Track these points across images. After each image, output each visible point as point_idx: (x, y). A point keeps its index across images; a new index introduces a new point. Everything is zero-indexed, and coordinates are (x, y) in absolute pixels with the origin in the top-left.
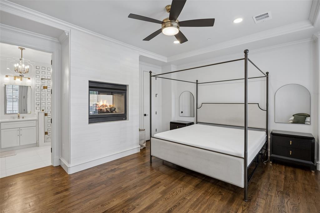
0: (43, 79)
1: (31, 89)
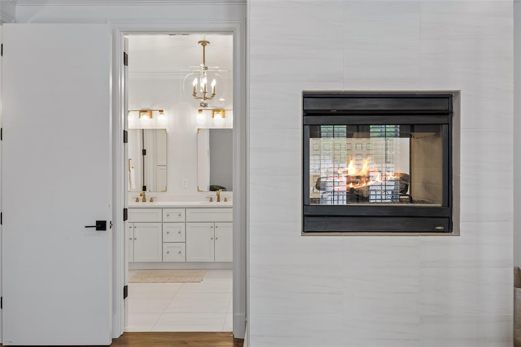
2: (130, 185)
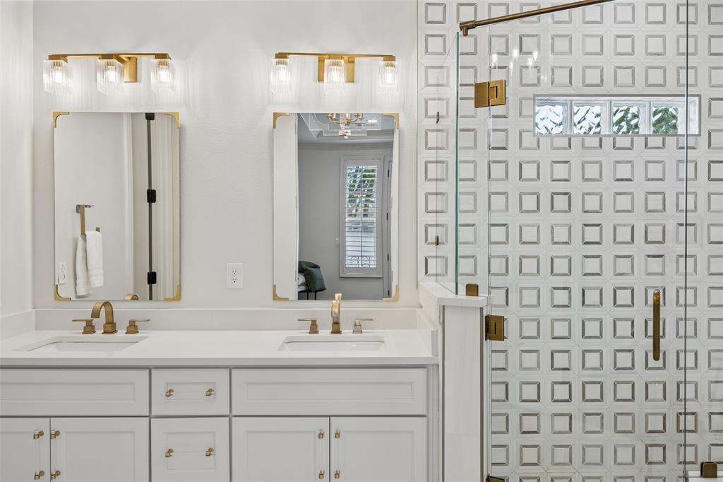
0: (475, 24)
2: (88, 277)
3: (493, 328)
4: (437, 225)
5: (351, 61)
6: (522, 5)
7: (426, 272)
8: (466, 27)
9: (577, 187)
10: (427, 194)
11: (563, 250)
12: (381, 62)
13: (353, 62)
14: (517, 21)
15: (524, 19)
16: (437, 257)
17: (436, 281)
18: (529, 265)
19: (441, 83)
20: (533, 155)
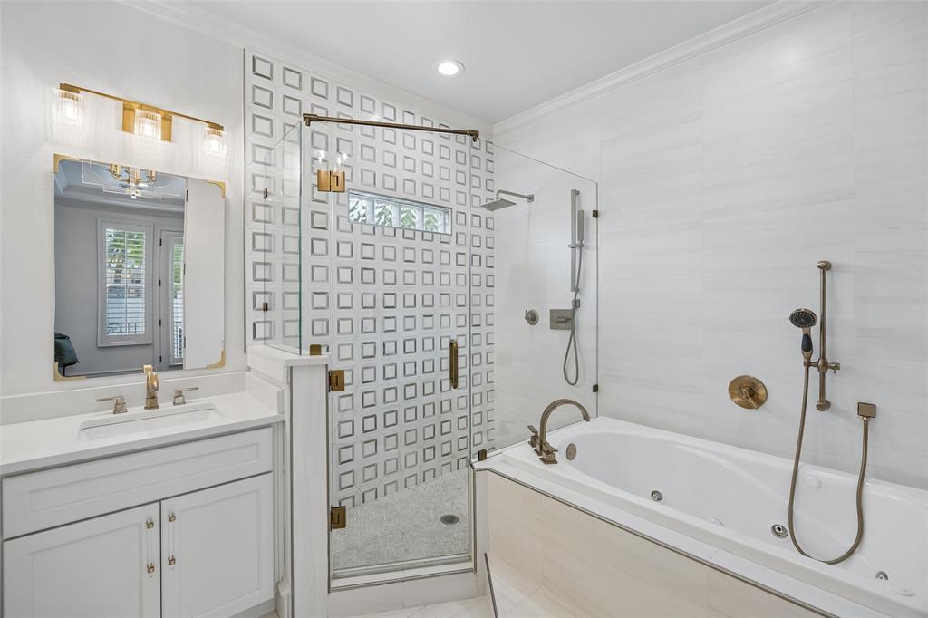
0: (317, 119)
1: (227, 205)
3: (335, 381)
4: (265, 293)
5: (167, 117)
6: (339, 114)
7: (254, 337)
8: (310, 119)
9: (379, 265)
10: (255, 264)
11: (370, 313)
12: (207, 128)
13: (170, 120)
14: (336, 124)
15: (341, 124)
16: (265, 322)
17: (265, 344)
18: (345, 326)
19: (268, 162)
20: (349, 237)
